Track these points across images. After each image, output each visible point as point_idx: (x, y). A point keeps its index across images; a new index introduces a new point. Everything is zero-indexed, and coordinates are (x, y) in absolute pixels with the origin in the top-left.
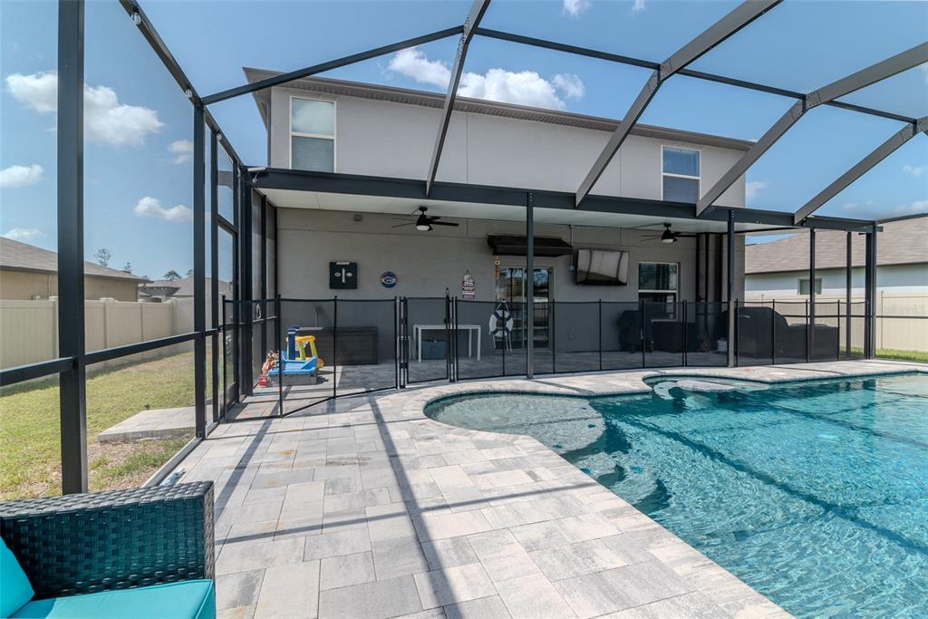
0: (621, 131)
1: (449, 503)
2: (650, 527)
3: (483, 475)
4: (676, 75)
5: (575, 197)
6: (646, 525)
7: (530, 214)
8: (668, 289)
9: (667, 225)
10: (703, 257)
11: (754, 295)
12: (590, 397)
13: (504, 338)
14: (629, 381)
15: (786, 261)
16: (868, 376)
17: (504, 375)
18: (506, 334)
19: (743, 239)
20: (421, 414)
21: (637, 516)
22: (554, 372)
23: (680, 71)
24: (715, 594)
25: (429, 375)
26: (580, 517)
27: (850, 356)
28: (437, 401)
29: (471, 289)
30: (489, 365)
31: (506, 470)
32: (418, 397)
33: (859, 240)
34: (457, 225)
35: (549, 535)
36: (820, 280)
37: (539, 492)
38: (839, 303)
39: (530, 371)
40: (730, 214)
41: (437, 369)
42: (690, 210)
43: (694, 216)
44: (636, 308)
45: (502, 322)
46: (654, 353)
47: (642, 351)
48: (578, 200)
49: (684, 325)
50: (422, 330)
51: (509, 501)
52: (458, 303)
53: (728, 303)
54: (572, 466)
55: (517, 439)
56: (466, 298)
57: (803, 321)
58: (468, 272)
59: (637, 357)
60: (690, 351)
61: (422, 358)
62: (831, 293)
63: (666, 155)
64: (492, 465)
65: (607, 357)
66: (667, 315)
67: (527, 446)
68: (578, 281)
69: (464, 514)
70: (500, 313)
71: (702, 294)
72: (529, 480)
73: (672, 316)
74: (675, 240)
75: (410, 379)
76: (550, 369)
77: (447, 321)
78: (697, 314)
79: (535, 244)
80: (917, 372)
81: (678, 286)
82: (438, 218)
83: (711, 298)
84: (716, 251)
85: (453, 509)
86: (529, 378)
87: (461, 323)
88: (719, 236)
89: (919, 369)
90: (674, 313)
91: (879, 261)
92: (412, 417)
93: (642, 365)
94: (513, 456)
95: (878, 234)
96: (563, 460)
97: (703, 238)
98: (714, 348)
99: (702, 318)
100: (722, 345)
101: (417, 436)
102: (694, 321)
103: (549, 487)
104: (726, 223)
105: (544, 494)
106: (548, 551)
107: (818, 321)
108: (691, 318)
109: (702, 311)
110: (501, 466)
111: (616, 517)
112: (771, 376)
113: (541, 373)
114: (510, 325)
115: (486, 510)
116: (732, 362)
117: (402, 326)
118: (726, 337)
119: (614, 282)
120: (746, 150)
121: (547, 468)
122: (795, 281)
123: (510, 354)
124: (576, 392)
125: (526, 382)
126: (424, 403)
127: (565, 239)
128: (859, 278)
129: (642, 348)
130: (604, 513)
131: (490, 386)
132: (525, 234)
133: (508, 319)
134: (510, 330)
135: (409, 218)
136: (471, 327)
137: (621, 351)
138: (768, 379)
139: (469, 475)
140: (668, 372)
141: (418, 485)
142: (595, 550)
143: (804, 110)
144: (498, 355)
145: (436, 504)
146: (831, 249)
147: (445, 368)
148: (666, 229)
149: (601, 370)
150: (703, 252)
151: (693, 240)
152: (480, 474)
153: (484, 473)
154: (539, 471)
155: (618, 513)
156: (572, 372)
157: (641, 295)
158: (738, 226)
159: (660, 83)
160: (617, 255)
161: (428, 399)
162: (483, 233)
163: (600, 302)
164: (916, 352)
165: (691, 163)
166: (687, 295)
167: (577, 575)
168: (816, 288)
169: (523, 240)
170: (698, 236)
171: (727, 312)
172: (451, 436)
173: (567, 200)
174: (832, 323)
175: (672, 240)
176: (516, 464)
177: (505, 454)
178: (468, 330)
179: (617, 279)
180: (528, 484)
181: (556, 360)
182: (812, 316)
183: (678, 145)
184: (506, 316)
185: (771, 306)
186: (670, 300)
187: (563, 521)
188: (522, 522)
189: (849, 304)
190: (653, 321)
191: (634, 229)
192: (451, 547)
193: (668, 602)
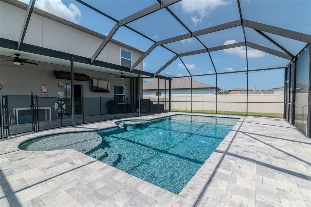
0: (107, 40)
1: (30, 185)
2: (114, 170)
3: (49, 169)
4: (123, 26)
5: (90, 60)
6: (113, 170)
7: (72, 64)
8: (123, 94)
9: (122, 73)
10: (132, 84)
11: (146, 96)
12: (97, 131)
13: (61, 112)
14: (110, 124)
15: (153, 87)
16: (169, 116)
17: (62, 126)
18: (62, 110)
19: (143, 79)
20: (17, 148)
21: (110, 168)
22: (84, 123)
23: (124, 25)
24: (132, 185)
25: (23, 130)
26: (90, 174)
27: (166, 111)
28: (27, 141)
29: (46, 92)
30: (55, 123)
31: (60, 164)
32: (16, 141)
33: (168, 82)
34: (37, 64)
35: (78, 184)
36: (160, 92)
37: (74, 169)
38: (164, 98)
39: (74, 124)
40: (139, 72)
41: (28, 127)
42: (128, 69)
43: (129, 72)
44: (113, 100)
45: (60, 106)
46: (119, 114)
47: (115, 113)
48: (92, 61)
49: (127, 105)
50: (18, 110)
51: (61, 176)
52: (38, 98)
53: (139, 98)
54: (88, 156)
55: (66, 151)
56: (43, 96)
57: (156, 103)
58: (44, 85)
59: (113, 116)
60: (129, 113)
61: (19, 123)
62: (162, 96)
63: (122, 51)
64: (54, 164)
65: (103, 116)
66: (123, 102)
67: (70, 153)
68: (93, 90)
69: (39, 188)
70: (60, 102)
71: (132, 95)
72: (71, 165)
73: (124, 102)
74: (124, 78)
75: (10, 134)
76: (82, 122)
77: (32, 106)
78: (131, 101)
79: (74, 75)
80: (178, 114)
81: (126, 93)
82: (26, 60)
83: (135, 97)
84: (136, 83)
85: (32, 187)
86: (73, 126)
87: (40, 107)
88: (137, 78)
89: (179, 114)
90: (125, 101)
91: (172, 88)
92: (11, 151)
93: (115, 118)
94: (64, 158)
95: (171, 81)
96: (85, 155)
97: (132, 78)
98: (136, 111)
99: (133, 102)
100: (137, 110)
101: (14, 159)
102: (130, 103)
103: (79, 166)
104: (138, 75)
105: (76, 169)
106: (77, 190)
107: (160, 103)
108: (129, 103)
109: (132, 101)
110: (58, 163)
111: (103, 170)
112: (149, 118)
113: (78, 124)
114: (64, 106)
115: (49, 183)
116: (140, 115)
117: (4, 109)
118: (138, 108)
119: (106, 91)
120: (143, 54)
121: (78, 159)
122: (155, 92)
123: (65, 118)
124: (92, 130)
125: (72, 128)
126: (19, 144)
127: (88, 74)
128: (168, 92)
129: (115, 112)
130: (99, 170)
131: (55, 132)
132: (70, 71)
133: (63, 104)
134: (64, 108)
135: (9, 58)
136: (46, 108)
137: (108, 114)
138: (148, 119)
139: (42, 170)
140: (123, 119)
141: (13, 182)
142: (95, 184)
143: (156, 46)
144: (59, 119)
145: (23, 188)
146: (163, 84)
147: (32, 126)
148: (122, 75)
149: (101, 121)
150: (132, 83)
151: (130, 79)
152: (48, 169)
153: (50, 167)
154: (75, 162)
155: (104, 169)
156: (91, 123)
157: (114, 95)
158: (141, 76)
159: (118, 27)
160: (107, 82)
161: (22, 141)
162: (51, 69)
163: (100, 98)
164: (178, 110)
165: (129, 55)
166: (128, 96)
167: (88, 195)
168: (159, 94)
169: (69, 73)
170: (131, 78)
171: (139, 101)
172: (33, 156)
173: (87, 61)
174: (162, 103)
175: (123, 78)
176: (65, 161)
177: (60, 158)
178: (45, 109)
179: (107, 90)
180: (71, 167)
181: (84, 119)
182: (158, 102)
183: (125, 49)
184: (62, 103)
185: (149, 99)
186: (123, 97)
187: (84, 177)
188: (67, 183)
189: (166, 98)
190: (118, 104)
191: (112, 74)
192: (30, 204)
193: (118, 193)
